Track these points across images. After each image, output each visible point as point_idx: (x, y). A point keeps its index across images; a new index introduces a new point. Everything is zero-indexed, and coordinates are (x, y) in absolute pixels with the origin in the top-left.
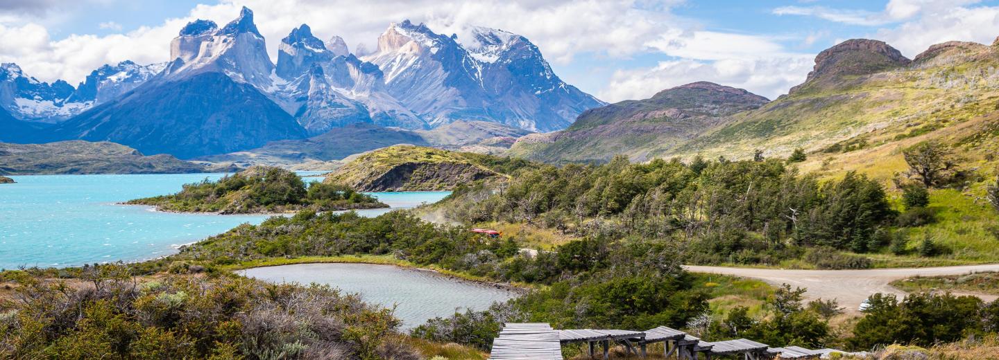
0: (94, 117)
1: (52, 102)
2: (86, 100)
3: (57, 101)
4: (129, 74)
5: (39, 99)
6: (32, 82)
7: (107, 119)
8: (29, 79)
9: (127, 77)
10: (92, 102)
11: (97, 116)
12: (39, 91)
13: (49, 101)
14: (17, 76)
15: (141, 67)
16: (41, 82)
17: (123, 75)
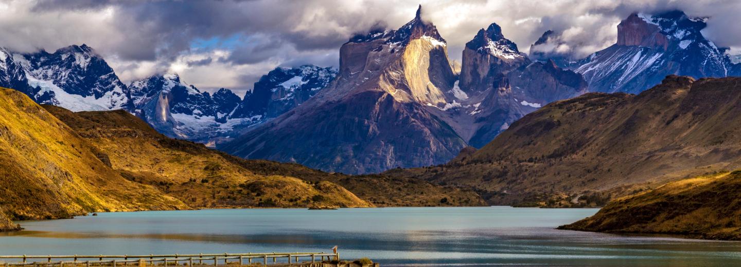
0: (249, 144)
1: (214, 117)
2: (254, 114)
3: (220, 116)
4: (306, 80)
5: (199, 114)
6: (192, 92)
7: (261, 146)
8: (188, 87)
9: (302, 83)
10: (261, 116)
11: (251, 142)
12: (198, 104)
13: (210, 116)
14: (174, 85)
15: (321, 69)
16: (202, 91)
17: (298, 81)
